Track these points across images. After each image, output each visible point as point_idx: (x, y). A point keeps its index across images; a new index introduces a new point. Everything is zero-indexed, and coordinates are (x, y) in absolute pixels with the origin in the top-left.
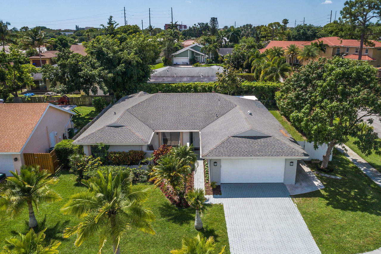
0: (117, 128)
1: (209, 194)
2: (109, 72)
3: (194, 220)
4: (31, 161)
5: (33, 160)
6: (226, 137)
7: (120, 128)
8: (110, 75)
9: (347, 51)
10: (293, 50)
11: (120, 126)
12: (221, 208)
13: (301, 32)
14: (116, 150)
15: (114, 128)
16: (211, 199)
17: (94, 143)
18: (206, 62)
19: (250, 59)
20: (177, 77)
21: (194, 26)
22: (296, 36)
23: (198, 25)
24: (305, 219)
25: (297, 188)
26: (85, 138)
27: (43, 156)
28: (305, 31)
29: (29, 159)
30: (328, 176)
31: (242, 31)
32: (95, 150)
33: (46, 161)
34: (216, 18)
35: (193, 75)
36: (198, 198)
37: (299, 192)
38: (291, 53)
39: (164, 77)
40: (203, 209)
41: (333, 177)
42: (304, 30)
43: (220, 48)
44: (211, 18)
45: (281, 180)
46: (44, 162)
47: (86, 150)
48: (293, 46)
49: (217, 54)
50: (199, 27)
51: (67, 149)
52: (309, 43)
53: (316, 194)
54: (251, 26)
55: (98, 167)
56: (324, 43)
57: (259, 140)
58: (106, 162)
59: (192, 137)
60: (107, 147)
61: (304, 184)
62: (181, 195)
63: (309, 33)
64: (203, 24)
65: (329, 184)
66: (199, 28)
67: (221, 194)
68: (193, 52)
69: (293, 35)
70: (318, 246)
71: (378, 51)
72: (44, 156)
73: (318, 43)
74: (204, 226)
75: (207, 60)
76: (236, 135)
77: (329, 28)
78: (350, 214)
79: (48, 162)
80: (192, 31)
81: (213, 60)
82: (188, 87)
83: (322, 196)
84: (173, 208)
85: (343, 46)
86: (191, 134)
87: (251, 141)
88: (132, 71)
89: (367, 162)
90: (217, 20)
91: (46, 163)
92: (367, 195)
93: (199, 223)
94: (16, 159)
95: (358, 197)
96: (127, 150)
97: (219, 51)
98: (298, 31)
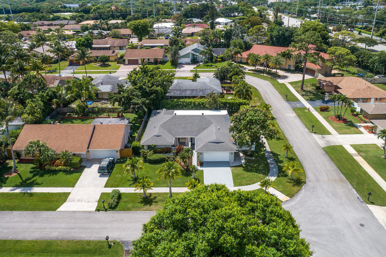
0: (158, 137)
1: (198, 166)
2: (147, 100)
3: (192, 176)
6: (206, 142)
7: (160, 137)
8: (148, 101)
10: (267, 58)
12: (202, 171)
14: (159, 147)
16: (199, 168)
17: (149, 144)
18: (203, 62)
20: (183, 90)
24: (233, 175)
25: (234, 163)
30: (249, 158)
32: (149, 147)
35: (193, 89)
36: (193, 168)
37: (234, 165)
39: (174, 90)
40: (195, 172)
41: (251, 158)
42: (283, 31)
45: (228, 160)
46: (128, 152)
47: (145, 148)
53: (241, 166)
55: (152, 154)
57: (219, 144)
58: (155, 152)
59: (192, 140)
60: (155, 146)
61: (237, 162)
62: (188, 166)
65: (248, 161)
67: (203, 166)
68: (193, 55)
70: (234, 184)
72: (129, 150)
73: (286, 52)
74: (196, 177)
75: (205, 60)
76: (210, 141)
78: (249, 173)
79: (130, 152)
80: (194, 11)
81: (209, 60)
83: (243, 167)
84: (184, 171)
86: (191, 138)
87: (216, 144)
88: (158, 95)
89: (270, 151)
92: (260, 166)
93: (194, 176)
94: (117, 152)
95: (257, 167)
96: (164, 147)
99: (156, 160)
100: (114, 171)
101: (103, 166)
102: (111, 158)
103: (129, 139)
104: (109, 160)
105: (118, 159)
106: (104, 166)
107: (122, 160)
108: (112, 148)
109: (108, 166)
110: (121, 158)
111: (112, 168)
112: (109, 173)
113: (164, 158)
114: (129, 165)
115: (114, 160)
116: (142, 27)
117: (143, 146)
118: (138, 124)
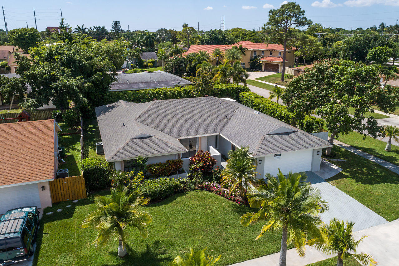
0: (146, 139)
4: (59, 188)
5: (61, 185)
6: (262, 136)
7: (149, 139)
9: (263, 53)
10: (218, 53)
11: (148, 137)
13: (213, 36)
14: (154, 162)
15: (143, 139)
19: (193, 63)
20: (130, 83)
21: (90, 29)
22: (209, 40)
23: (94, 28)
24: (352, 196)
25: (324, 173)
26: (118, 153)
27: (74, 179)
28: (216, 35)
29: (56, 186)
30: (336, 160)
31: (158, 35)
33: (77, 185)
34: (119, 22)
37: (328, 176)
38: (217, 57)
39: (116, 84)
41: (340, 160)
43: (143, 53)
44: (114, 22)
46: (75, 187)
47: (118, 167)
48: (218, 50)
49: (140, 58)
50: (95, 30)
51: (96, 169)
52: (230, 47)
53: (341, 175)
54: (165, 30)
55: (142, 181)
56: (243, 47)
57: (290, 136)
58: (149, 175)
60: (145, 161)
61: (326, 169)
63: (220, 37)
64: (99, 27)
65: (342, 166)
66: (95, 32)
69: (206, 39)
70: (379, 215)
71: (289, 53)
72: (76, 180)
73: (238, 47)
75: (132, 65)
77: (233, 33)
79: (80, 185)
81: (137, 65)
82: (157, 93)
83: (347, 176)
85: (259, 49)
87: (284, 137)
89: (350, 146)
90: (119, 24)
91: (78, 187)
94: (43, 188)
95: (371, 172)
97: (142, 55)
98: (210, 35)
99: (160, 193)
100: (43, 245)
101: (7, 236)
102: (27, 210)
103: (60, 161)
104: (23, 215)
105: (46, 210)
106: (12, 235)
107: (59, 210)
108: (29, 180)
109: (24, 232)
110: (56, 204)
111: (37, 238)
112: (31, 254)
113: (177, 186)
114: (106, 215)
115: (37, 211)
116: (29, 36)
117: (112, 164)
118: (68, 135)
